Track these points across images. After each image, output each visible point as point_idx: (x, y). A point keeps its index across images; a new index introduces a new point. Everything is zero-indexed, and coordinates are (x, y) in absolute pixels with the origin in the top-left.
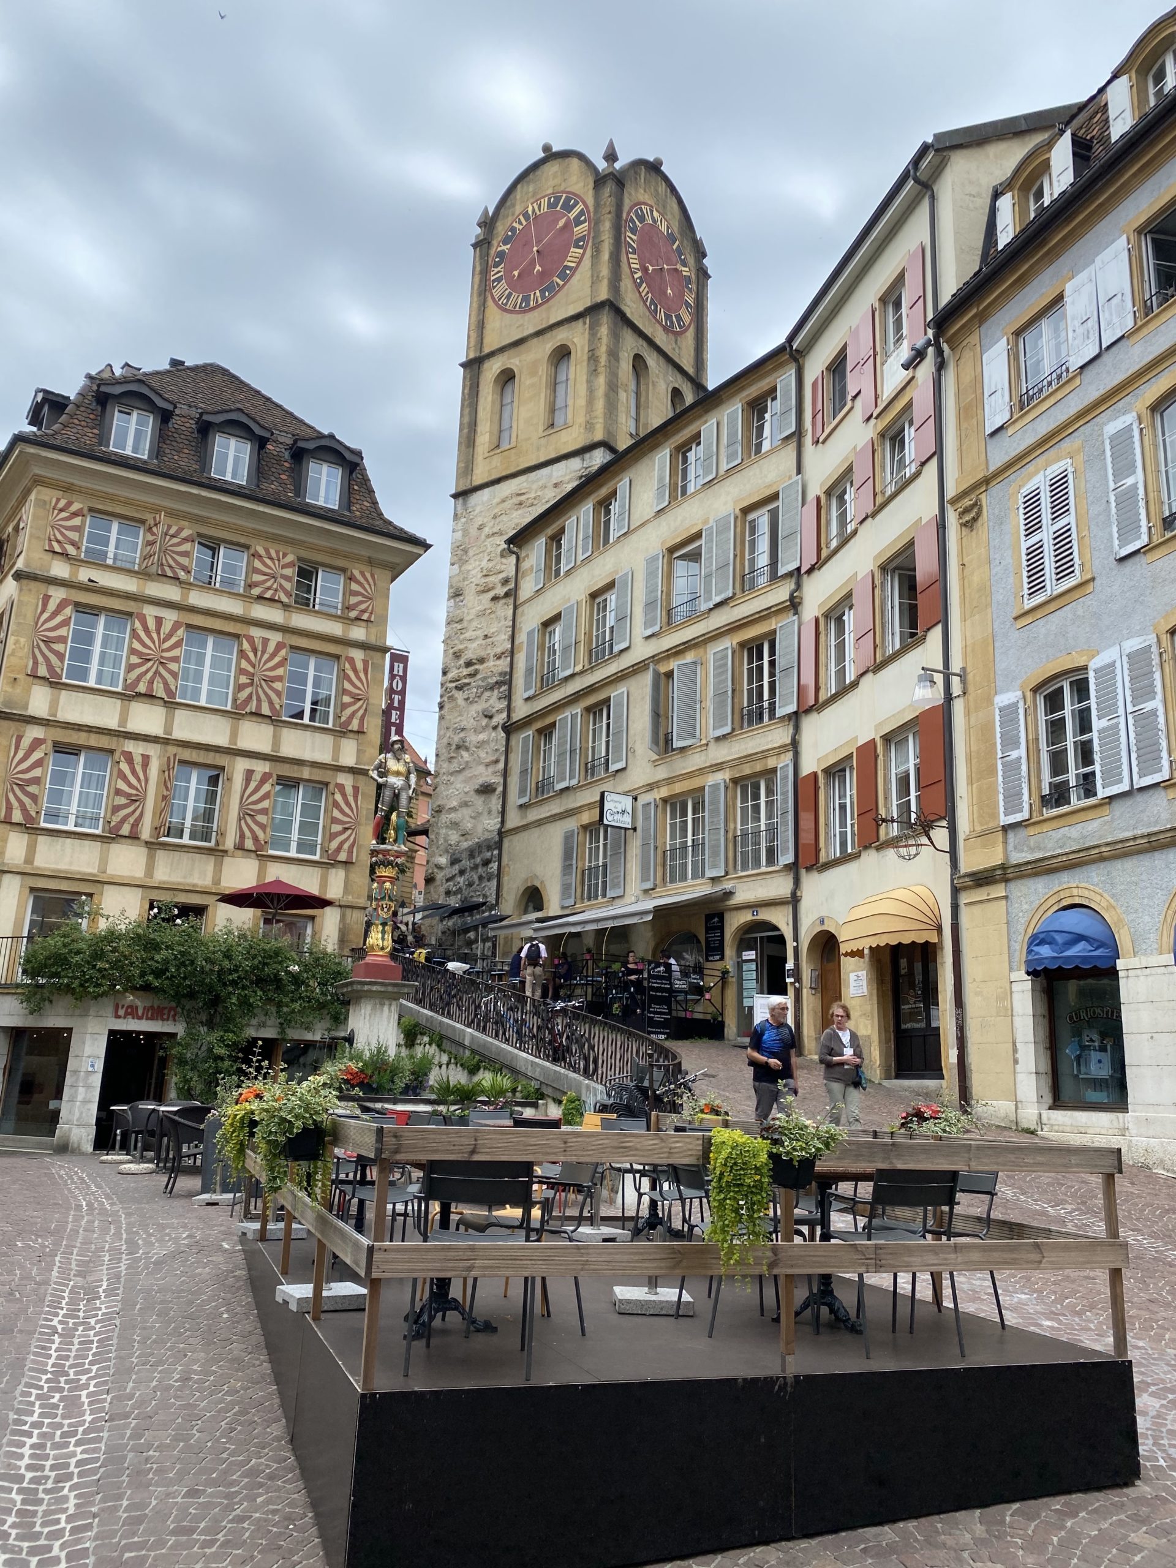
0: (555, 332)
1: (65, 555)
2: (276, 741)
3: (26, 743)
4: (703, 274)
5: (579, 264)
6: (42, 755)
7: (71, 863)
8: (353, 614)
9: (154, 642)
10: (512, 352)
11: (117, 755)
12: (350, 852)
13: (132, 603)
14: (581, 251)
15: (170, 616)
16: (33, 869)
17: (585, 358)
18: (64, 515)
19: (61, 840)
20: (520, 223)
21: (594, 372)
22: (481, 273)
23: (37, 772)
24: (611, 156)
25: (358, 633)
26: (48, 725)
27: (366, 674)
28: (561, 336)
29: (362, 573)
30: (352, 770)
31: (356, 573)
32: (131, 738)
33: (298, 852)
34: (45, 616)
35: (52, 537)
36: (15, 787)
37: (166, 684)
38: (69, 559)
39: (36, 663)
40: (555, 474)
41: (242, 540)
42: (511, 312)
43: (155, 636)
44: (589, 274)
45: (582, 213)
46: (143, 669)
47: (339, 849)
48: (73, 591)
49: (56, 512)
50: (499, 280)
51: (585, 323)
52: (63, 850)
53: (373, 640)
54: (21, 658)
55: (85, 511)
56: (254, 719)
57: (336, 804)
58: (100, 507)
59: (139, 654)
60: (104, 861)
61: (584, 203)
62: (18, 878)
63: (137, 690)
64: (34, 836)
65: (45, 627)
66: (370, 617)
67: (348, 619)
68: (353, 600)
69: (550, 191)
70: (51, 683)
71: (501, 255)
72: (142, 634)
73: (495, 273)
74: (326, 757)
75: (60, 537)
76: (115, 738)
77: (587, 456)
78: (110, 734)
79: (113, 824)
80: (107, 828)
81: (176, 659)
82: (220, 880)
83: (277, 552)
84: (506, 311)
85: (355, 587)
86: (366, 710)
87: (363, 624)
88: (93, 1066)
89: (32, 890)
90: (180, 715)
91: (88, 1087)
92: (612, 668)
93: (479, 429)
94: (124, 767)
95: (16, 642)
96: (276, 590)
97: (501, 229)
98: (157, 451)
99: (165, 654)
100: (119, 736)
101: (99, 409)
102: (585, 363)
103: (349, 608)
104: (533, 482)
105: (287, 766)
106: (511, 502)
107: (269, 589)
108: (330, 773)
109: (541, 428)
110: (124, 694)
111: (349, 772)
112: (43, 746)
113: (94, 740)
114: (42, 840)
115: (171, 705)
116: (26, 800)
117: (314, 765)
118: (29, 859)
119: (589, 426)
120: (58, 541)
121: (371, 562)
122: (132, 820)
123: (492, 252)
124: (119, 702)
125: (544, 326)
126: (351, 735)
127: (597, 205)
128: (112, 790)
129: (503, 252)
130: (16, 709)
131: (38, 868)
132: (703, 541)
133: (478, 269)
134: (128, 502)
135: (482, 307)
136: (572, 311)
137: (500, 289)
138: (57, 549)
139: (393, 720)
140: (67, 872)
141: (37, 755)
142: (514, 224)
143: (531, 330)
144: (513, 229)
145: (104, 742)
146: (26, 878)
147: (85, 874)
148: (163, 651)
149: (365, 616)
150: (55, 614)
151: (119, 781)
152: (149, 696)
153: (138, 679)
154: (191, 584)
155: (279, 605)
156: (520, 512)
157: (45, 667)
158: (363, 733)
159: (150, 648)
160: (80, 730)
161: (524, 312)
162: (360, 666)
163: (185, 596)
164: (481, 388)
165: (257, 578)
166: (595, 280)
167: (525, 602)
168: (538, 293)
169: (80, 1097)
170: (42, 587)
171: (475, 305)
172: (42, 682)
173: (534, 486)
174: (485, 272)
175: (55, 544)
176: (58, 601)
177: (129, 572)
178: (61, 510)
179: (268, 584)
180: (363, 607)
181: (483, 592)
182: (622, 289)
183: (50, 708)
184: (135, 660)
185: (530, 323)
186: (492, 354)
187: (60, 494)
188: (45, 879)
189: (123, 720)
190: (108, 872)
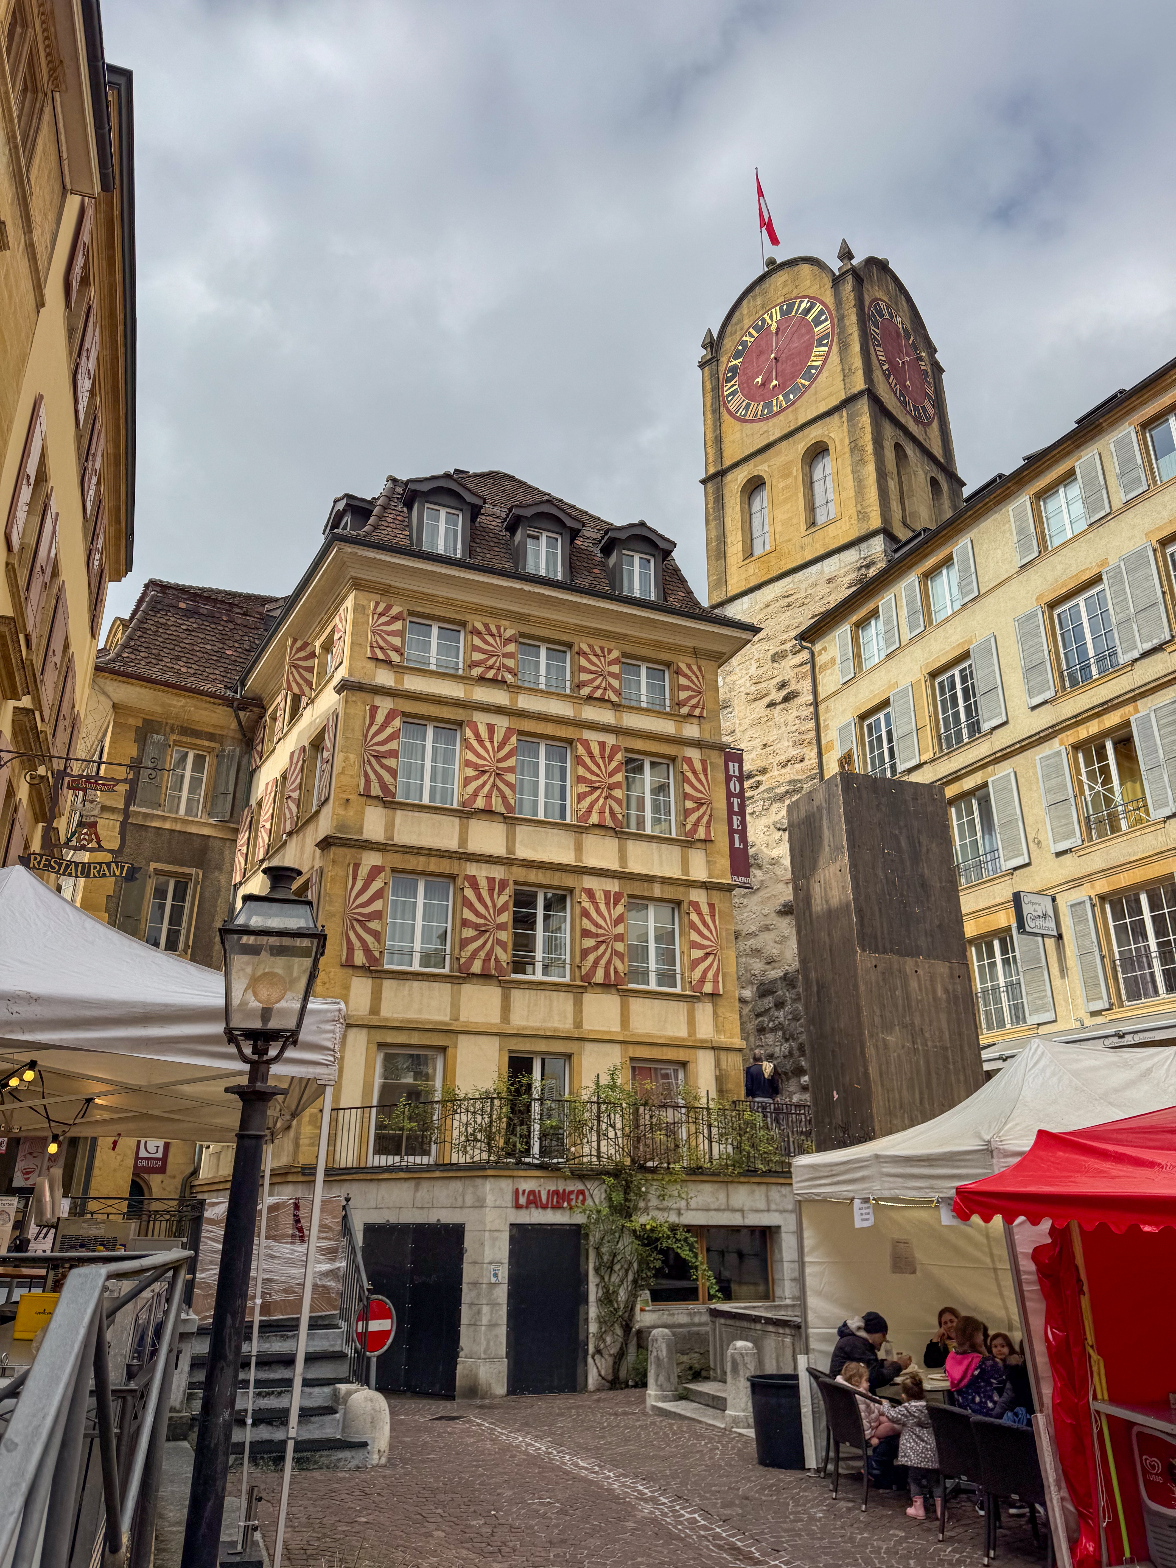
0: (806, 431)
1: (388, 663)
2: (623, 857)
3: (363, 872)
4: (938, 369)
5: (825, 362)
6: (382, 884)
7: (420, 1011)
8: (685, 710)
9: (487, 752)
10: (759, 458)
11: (459, 881)
12: (716, 982)
13: (461, 711)
14: (826, 349)
15: (502, 723)
16: (380, 1020)
17: (847, 450)
18: (384, 619)
19: (408, 983)
20: (751, 335)
21: (859, 463)
22: (713, 390)
23: (377, 905)
24: (846, 254)
25: (691, 731)
26: (384, 850)
27: (706, 775)
28: (814, 434)
29: (689, 666)
30: (705, 886)
31: (683, 666)
32: (472, 861)
33: (659, 984)
34: (374, 728)
35: (374, 644)
36: (355, 923)
37: (504, 797)
38: (393, 666)
39: (368, 781)
40: (826, 569)
41: (565, 638)
42: (752, 421)
43: (488, 744)
44: (839, 368)
45: (821, 313)
46: (480, 782)
47: (702, 980)
48: (400, 701)
49: (376, 616)
50: (734, 393)
51: (842, 417)
52: (410, 995)
53: (707, 737)
54: (352, 776)
55: (405, 615)
56: (597, 832)
57: (693, 926)
58: (419, 609)
59: (475, 766)
60: (455, 1006)
61: (823, 303)
62: (364, 1032)
63: (475, 806)
64: (378, 981)
65: (375, 740)
66: (701, 712)
67: (680, 716)
68: (683, 695)
69: (781, 300)
70: (384, 802)
71: (734, 369)
72: (475, 743)
73: (727, 389)
74: (674, 872)
75: (381, 643)
76: (456, 862)
77: (864, 546)
78: (450, 857)
79: (462, 961)
80: (456, 966)
81: (511, 770)
82: (581, 1022)
83: (602, 649)
84: (747, 421)
85: (683, 681)
86: (710, 816)
87: (695, 721)
88: (496, 1275)
89: (381, 1045)
90: (522, 831)
91: (493, 1304)
92: (982, 749)
93: (729, 540)
94: (469, 893)
95: (346, 759)
96: (605, 689)
97: (729, 344)
98: (470, 551)
99: (501, 765)
100: (460, 858)
101: (406, 510)
102: (848, 455)
103: (680, 704)
104: (801, 581)
105: (637, 883)
106: (777, 605)
107: (598, 688)
108: (682, 889)
109: (803, 527)
110: (462, 811)
111: (701, 887)
112: (382, 875)
113: (434, 865)
114: (388, 985)
115: (510, 820)
116: (369, 939)
117: (666, 881)
118: (375, 1009)
119: (862, 516)
120: (381, 648)
121: (696, 653)
122: (482, 954)
123: (722, 368)
124: (457, 820)
125: (792, 428)
126: (699, 845)
127: (839, 303)
128: (458, 921)
129: (735, 367)
130: (350, 833)
131: (386, 1019)
132: (1105, 585)
133: (709, 386)
134: (448, 602)
135: (718, 422)
136: (823, 408)
137: (736, 403)
138: (380, 656)
139: (735, 827)
140: (417, 1022)
141: (376, 885)
142: (744, 338)
143: (778, 434)
144: (744, 344)
145: (445, 866)
146: (373, 1031)
147: (437, 1023)
148: (499, 761)
149: (697, 712)
150: (383, 727)
151: (466, 910)
152: (488, 813)
153: (475, 794)
154: (518, 687)
155: (609, 705)
156: (789, 613)
157: (377, 785)
158: (711, 841)
159: (485, 759)
160: (419, 854)
161: (767, 418)
162: (698, 766)
163: (514, 700)
164: (726, 500)
165: (584, 677)
166: (846, 374)
167: (828, 698)
168: (781, 398)
169: (485, 1321)
170: (367, 697)
171: (709, 422)
172: (376, 802)
173: (803, 586)
174: (717, 389)
175: (378, 651)
176: (386, 712)
177: (454, 677)
178: (381, 615)
179: (597, 683)
180: (694, 701)
181: (755, 700)
182: (876, 380)
183: (386, 831)
184: (470, 772)
185: (775, 429)
186: (736, 465)
187: (377, 597)
188: (395, 1033)
189: (463, 841)
190: (462, 1019)
